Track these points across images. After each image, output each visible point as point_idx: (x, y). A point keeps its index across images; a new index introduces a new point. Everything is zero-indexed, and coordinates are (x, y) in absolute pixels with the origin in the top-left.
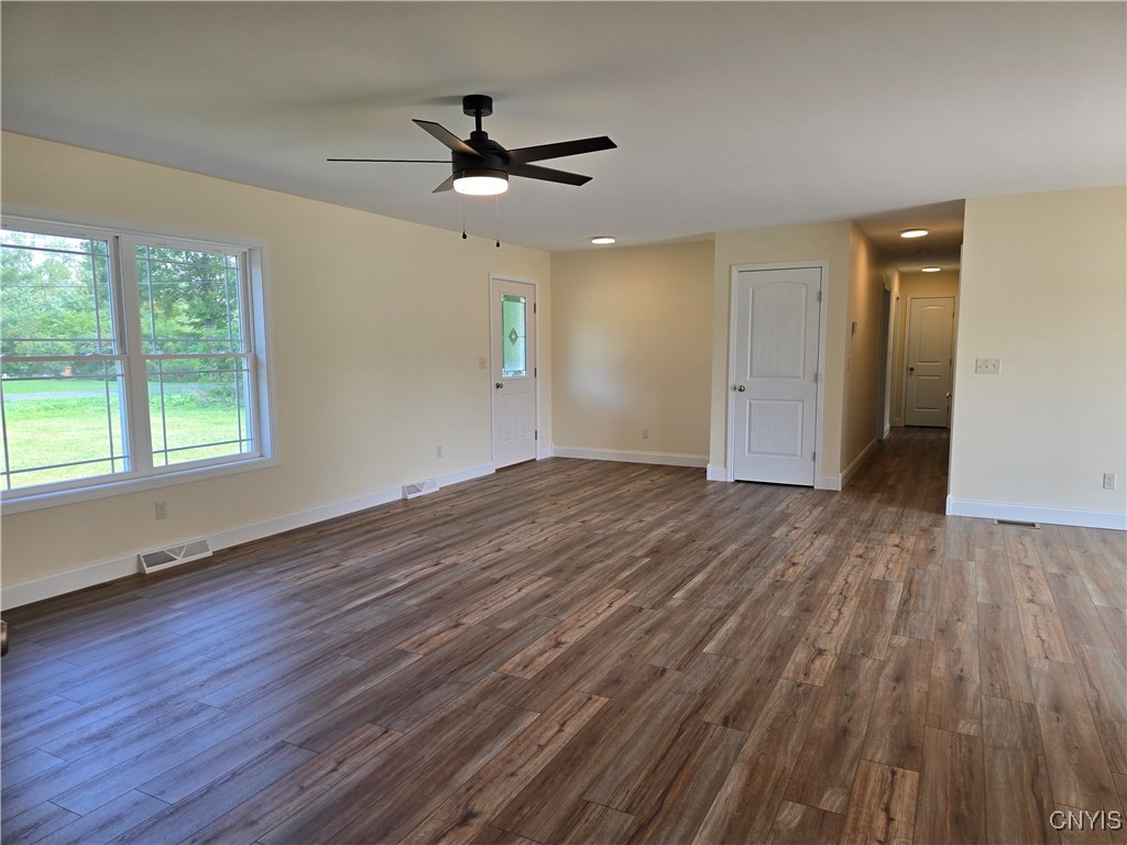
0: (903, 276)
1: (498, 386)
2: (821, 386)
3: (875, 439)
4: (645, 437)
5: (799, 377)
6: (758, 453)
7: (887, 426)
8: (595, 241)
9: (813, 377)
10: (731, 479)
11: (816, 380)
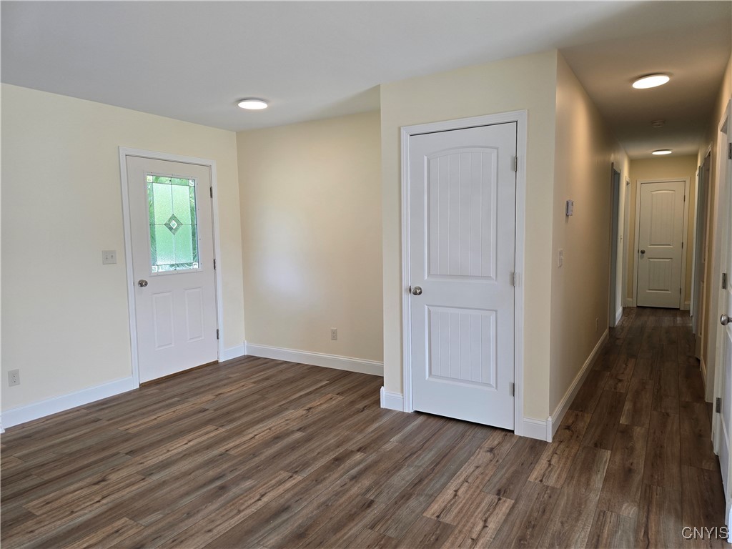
0: (633, 162)
1: (142, 284)
2: (521, 291)
3: (607, 331)
4: (334, 338)
5: (489, 277)
6: (442, 377)
7: (619, 311)
8: (243, 105)
9: (508, 278)
10: (409, 410)
11: (513, 283)
